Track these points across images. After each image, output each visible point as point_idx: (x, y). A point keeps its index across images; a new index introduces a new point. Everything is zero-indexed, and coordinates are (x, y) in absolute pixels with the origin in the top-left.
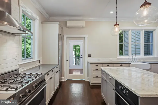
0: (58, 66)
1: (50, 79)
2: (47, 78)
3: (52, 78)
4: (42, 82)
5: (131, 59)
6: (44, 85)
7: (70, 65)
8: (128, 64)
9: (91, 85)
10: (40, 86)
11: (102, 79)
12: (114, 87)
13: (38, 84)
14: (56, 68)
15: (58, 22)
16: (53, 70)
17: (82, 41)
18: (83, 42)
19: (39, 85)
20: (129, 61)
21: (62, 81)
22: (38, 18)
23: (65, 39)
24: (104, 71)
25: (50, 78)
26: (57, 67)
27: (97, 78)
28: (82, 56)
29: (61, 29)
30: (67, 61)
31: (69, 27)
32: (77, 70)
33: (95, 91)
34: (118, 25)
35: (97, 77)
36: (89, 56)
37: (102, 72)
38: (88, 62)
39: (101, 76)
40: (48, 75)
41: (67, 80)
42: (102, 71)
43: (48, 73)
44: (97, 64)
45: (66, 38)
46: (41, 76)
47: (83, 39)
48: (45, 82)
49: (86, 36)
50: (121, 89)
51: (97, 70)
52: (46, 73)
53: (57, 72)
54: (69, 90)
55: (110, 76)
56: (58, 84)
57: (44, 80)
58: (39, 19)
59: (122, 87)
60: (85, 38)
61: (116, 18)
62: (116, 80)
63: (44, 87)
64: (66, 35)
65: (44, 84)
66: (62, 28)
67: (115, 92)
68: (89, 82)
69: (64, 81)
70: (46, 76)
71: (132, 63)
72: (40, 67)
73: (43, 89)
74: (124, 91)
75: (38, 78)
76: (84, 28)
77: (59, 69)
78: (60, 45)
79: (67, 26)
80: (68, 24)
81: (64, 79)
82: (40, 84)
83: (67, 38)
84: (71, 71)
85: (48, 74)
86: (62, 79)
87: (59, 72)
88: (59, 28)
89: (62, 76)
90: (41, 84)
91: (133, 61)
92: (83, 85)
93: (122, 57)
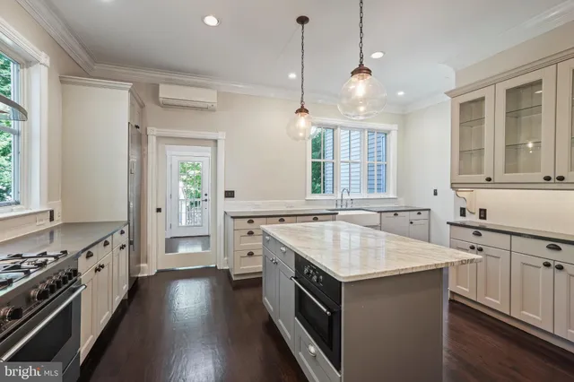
0: (126, 229)
1: (97, 270)
2: (85, 266)
3: (103, 267)
4: (65, 280)
5: (339, 203)
6: (74, 290)
7: (168, 226)
8: (332, 215)
9: (234, 278)
10: (60, 293)
11: (265, 257)
12: (293, 273)
13: (52, 289)
14: (117, 235)
15: (129, 85)
16: (109, 239)
17: (207, 151)
18: (209, 155)
19: (52, 292)
20: (334, 208)
21: (139, 275)
22: (44, 58)
23: (152, 141)
24: (269, 235)
25: (96, 266)
26: (122, 232)
27: (252, 258)
28: (207, 198)
29: (137, 106)
30: (159, 210)
31: (166, 106)
32: (190, 241)
33: (247, 294)
34: (307, 111)
35: (251, 254)
36: (229, 194)
37: (264, 239)
38: (225, 213)
39: (261, 252)
40: (89, 255)
41: (159, 272)
42: (265, 233)
43: (90, 250)
44: (251, 219)
45: (154, 138)
46: (61, 261)
47: (212, 143)
48: (78, 279)
49: (221, 136)
50: (309, 273)
51: (251, 233)
52: (84, 251)
53: (123, 247)
54: (164, 301)
55: (284, 246)
56: (125, 287)
57: (75, 272)
58: (48, 62)
59: (311, 268)
60: (216, 141)
61: (301, 93)
62: (297, 255)
63: (75, 299)
64: (155, 129)
65: (73, 286)
66: (142, 106)
67: (296, 285)
68: (227, 272)
69: (146, 275)
70: (82, 259)
71: (340, 213)
72: (52, 233)
73: (71, 303)
74: (315, 278)
75: (48, 267)
76: (214, 110)
77: (131, 237)
78: (134, 159)
79: (161, 100)
80: (161, 95)
81: (148, 270)
82: (59, 287)
83: (159, 138)
84: (171, 245)
85: (89, 252)
86: (139, 270)
87: (131, 246)
88: (132, 105)
89: (139, 261)
90: (63, 288)
91: (344, 207)
92: (211, 283)
93: (317, 197)
